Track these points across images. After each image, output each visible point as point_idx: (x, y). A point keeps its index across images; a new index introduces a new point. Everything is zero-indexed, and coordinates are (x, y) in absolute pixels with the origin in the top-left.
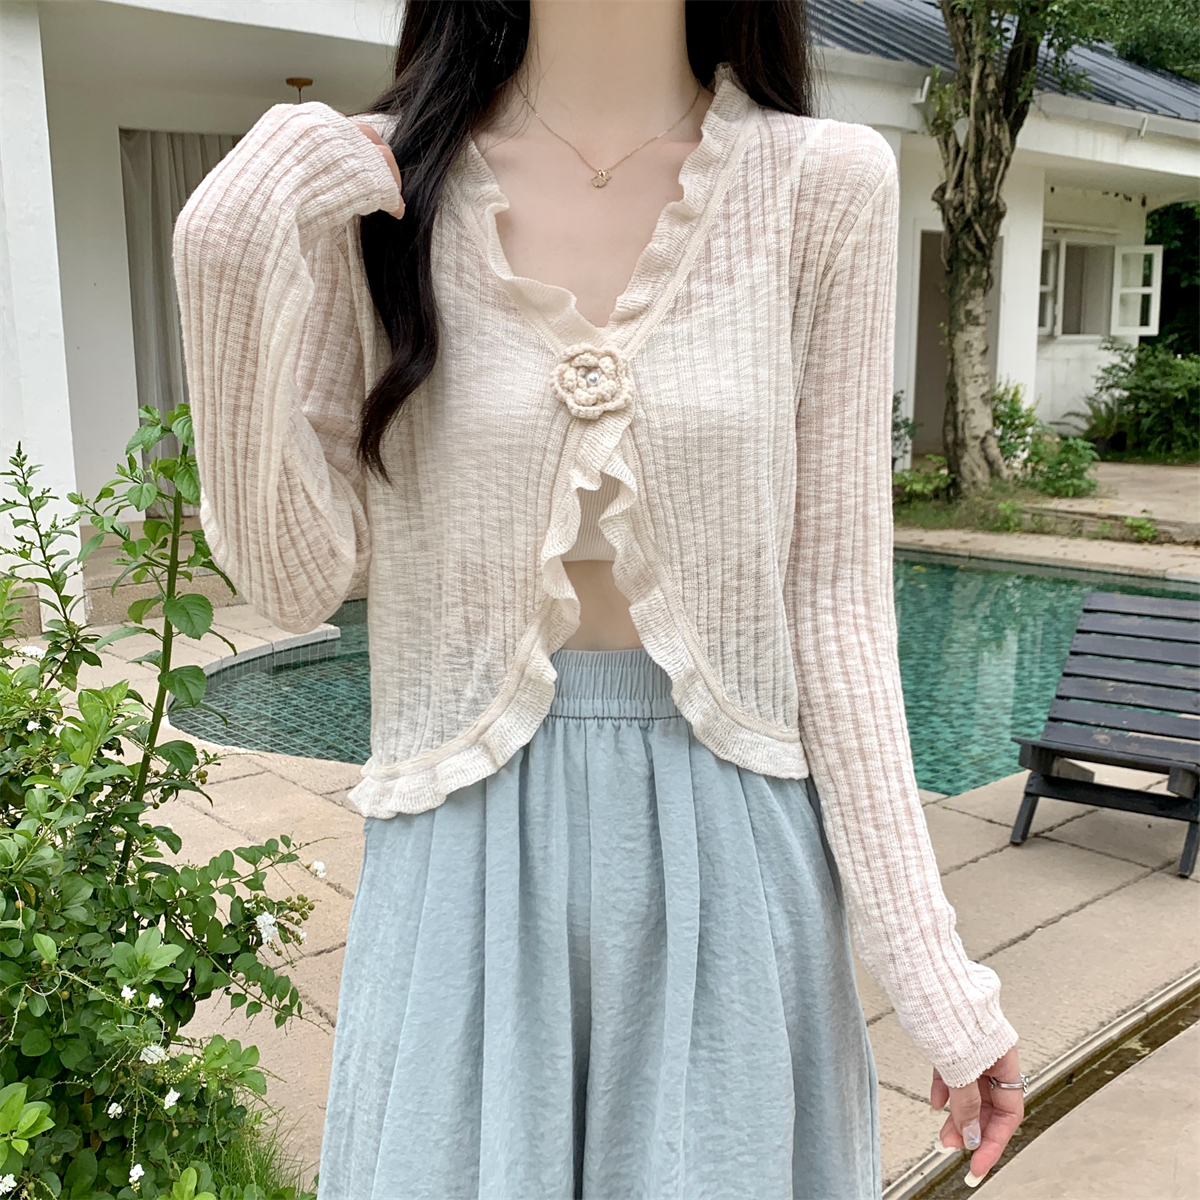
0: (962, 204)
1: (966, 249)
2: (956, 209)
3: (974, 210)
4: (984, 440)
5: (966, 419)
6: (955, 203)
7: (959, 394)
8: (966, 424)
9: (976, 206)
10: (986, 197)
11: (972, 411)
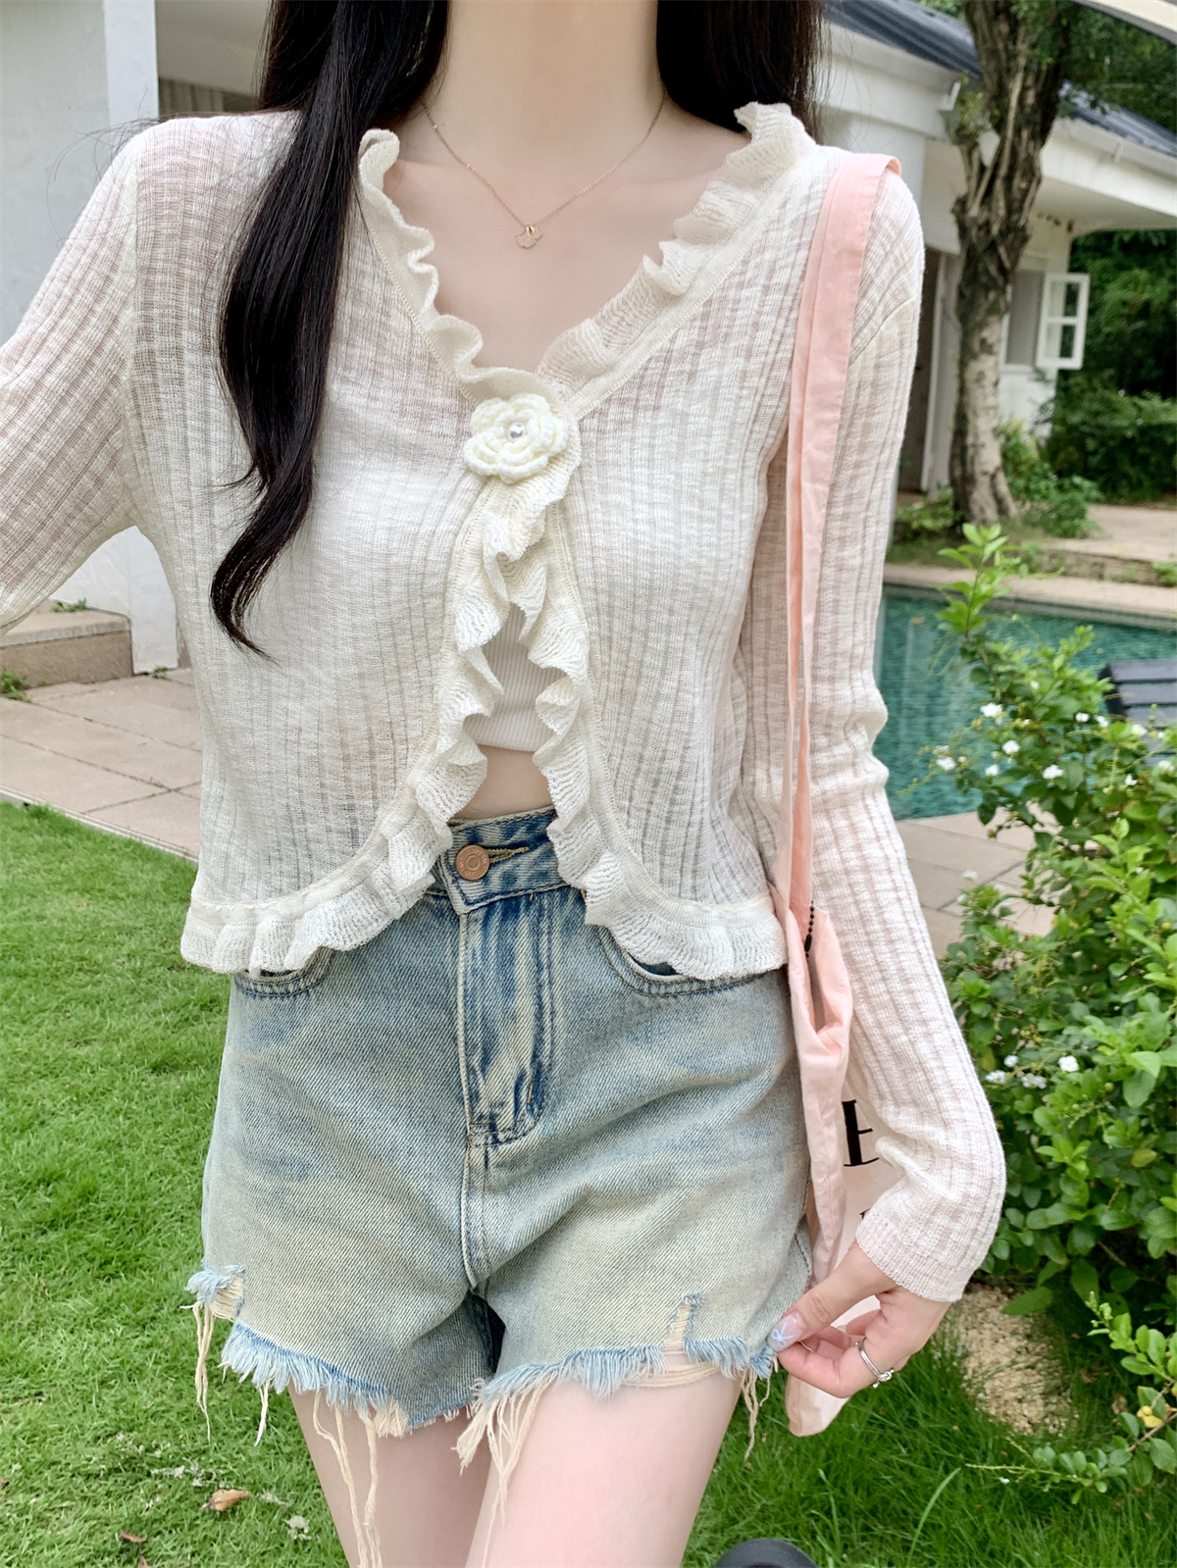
0: (987, 224)
1: (987, 272)
2: (979, 228)
3: (1000, 232)
4: (993, 477)
5: (976, 453)
6: (981, 221)
7: (970, 428)
8: (976, 459)
9: (1002, 227)
10: (1015, 217)
11: (983, 446)
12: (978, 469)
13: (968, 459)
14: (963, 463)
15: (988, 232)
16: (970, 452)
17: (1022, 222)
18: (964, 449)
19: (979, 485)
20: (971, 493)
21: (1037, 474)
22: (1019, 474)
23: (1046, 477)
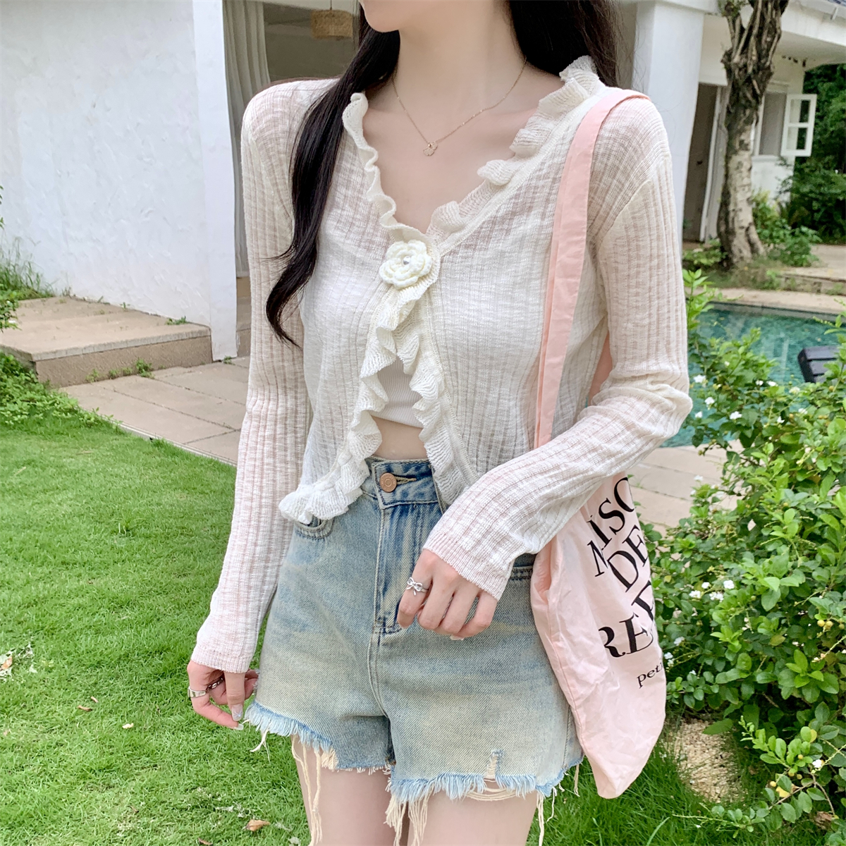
0: (745, 66)
1: (745, 97)
2: (740, 69)
3: (754, 71)
4: (747, 229)
5: (735, 215)
6: (741, 65)
7: (732, 199)
8: (736, 219)
9: (755, 68)
10: (763, 61)
11: (741, 210)
12: (736, 225)
13: (730, 220)
14: (727, 222)
15: (746, 71)
16: (732, 214)
17: (768, 64)
18: (727, 213)
19: (737, 235)
20: (732, 241)
21: (777, 226)
22: (766, 227)
23: (784, 228)
